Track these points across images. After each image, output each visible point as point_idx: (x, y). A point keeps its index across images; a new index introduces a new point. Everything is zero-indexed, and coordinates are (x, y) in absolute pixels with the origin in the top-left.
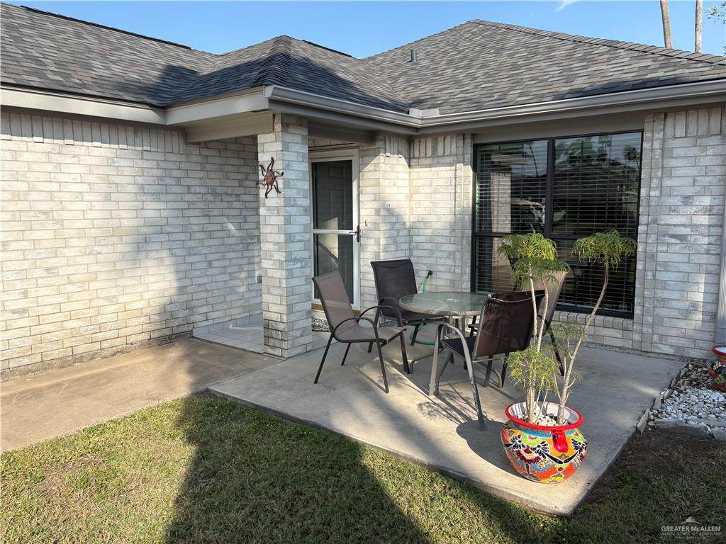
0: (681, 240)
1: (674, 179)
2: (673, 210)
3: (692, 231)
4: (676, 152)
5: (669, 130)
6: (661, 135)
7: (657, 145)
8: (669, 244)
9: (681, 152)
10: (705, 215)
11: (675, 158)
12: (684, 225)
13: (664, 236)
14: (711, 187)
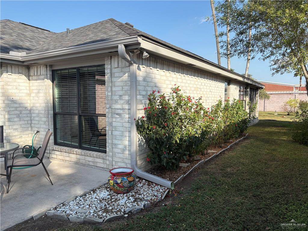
0: (119, 116)
1: (116, 87)
2: (116, 102)
3: (123, 112)
5: (112, 64)
6: (110, 66)
7: (109, 71)
8: (116, 118)
9: (117, 75)
10: (127, 104)
11: (116, 77)
12: (120, 109)
13: (114, 114)
14: (128, 91)
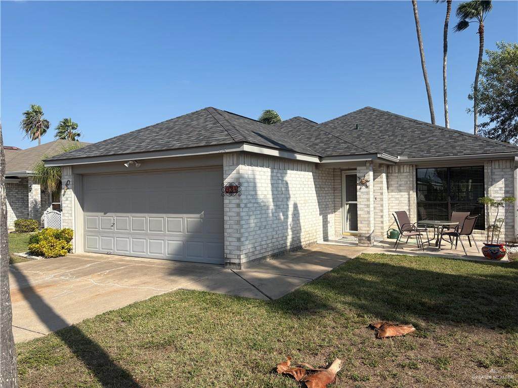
4: (496, 173)
5: (493, 166)
6: (491, 168)
7: (489, 171)
9: (498, 173)
11: (496, 175)
